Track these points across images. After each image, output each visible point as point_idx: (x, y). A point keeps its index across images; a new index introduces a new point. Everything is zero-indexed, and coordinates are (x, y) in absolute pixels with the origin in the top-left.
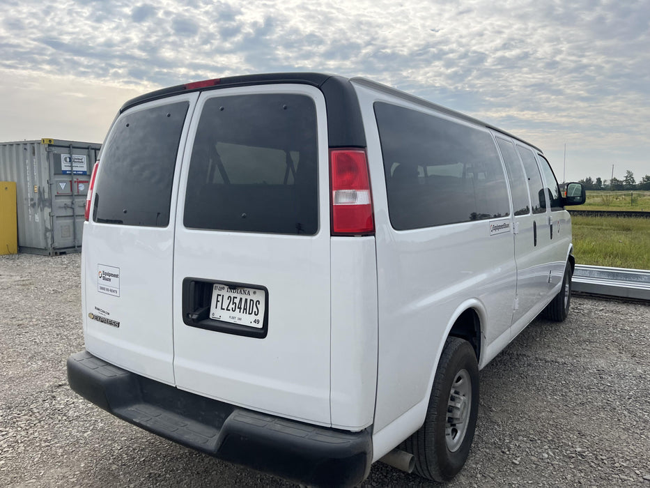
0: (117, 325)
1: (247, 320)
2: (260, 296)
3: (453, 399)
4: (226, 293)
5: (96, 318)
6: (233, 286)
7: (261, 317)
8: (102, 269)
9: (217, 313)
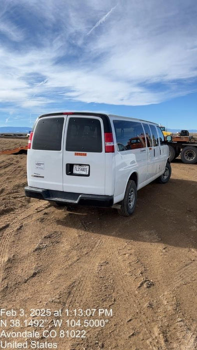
0: (43, 177)
1: (84, 173)
2: (87, 167)
3: (130, 196)
4: (78, 167)
5: (35, 176)
6: (80, 165)
7: (88, 172)
8: (37, 162)
9: (75, 172)
